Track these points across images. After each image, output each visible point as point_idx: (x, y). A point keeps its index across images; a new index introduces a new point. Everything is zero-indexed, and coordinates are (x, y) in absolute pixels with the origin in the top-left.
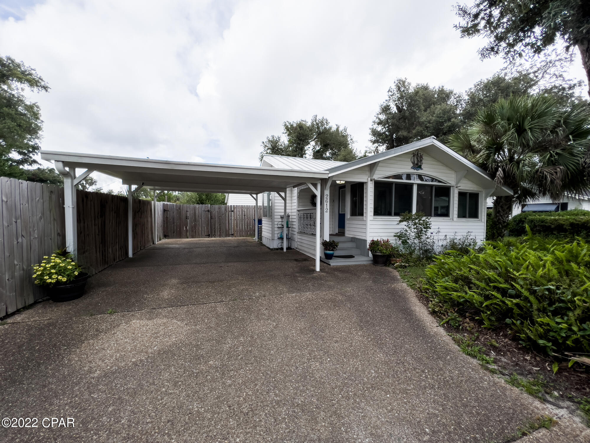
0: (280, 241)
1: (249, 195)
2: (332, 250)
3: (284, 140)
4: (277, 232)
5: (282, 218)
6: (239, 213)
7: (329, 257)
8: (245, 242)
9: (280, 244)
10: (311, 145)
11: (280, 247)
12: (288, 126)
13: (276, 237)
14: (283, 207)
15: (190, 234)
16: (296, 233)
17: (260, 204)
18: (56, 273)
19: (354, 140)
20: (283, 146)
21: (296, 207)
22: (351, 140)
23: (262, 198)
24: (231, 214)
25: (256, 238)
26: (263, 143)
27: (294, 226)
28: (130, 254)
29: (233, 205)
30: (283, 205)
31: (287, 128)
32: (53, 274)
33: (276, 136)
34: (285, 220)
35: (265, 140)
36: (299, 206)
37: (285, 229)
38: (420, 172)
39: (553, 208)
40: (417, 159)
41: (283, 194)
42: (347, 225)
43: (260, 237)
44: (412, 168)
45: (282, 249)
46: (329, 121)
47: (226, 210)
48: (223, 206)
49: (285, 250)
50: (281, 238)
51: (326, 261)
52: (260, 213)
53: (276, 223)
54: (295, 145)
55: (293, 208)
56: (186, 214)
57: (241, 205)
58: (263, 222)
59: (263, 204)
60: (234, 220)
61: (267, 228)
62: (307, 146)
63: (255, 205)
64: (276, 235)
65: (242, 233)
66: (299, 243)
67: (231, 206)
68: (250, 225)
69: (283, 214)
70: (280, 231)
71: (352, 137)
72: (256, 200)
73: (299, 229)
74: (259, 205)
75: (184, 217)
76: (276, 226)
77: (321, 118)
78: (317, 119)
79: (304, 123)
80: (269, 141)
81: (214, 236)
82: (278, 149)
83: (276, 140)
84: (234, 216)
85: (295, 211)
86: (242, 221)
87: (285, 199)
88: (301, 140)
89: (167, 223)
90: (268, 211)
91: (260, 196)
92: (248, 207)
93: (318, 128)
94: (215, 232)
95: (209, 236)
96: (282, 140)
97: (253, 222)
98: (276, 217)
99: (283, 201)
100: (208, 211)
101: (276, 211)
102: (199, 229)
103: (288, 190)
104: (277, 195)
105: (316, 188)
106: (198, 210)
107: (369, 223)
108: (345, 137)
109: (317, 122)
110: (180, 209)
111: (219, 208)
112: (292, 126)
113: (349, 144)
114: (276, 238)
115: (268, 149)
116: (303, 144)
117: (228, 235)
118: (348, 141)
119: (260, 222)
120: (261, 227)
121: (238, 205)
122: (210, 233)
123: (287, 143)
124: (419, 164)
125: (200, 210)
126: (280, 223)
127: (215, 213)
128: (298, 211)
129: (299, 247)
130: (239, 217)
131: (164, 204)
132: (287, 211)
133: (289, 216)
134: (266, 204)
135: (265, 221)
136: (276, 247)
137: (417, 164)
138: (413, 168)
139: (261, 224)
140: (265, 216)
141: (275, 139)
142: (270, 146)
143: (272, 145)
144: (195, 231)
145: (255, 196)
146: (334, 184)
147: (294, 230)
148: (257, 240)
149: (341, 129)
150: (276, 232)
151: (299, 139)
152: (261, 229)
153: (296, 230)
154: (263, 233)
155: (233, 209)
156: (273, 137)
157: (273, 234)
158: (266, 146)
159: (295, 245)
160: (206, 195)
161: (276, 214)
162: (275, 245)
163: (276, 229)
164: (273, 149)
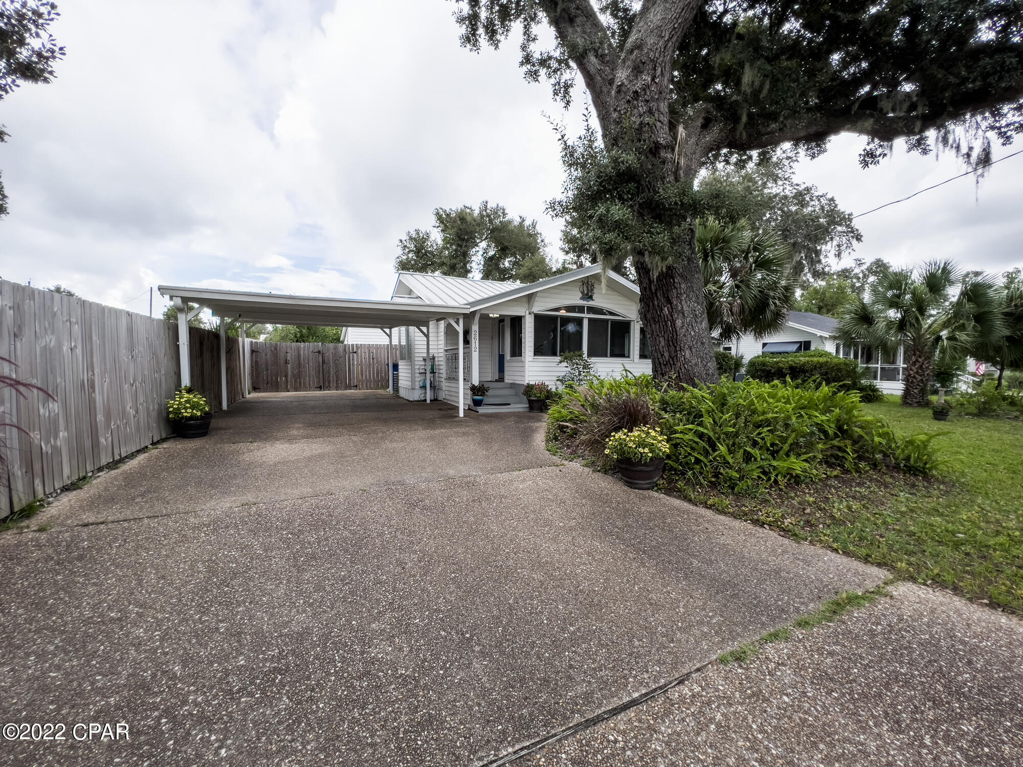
0: (423, 391)
1: (379, 330)
2: (481, 395)
3: (437, 237)
4: (419, 378)
5: (425, 360)
6: (365, 355)
7: (477, 403)
8: (375, 395)
9: (423, 395)
10: (481, 247)
11: (423, 399)
12: (442, 215)
13: (417, 385)
14: (425, 347)
15: (291, 386)
16: (443, 380)
17: (395, 342)
18: (190, 408)
19: (546, 241)
20: (435, 248)
21: (442, 346)
22: (542, 241)
23: (398, 335)
24: (353, 356)
25: (390, 389)
26: (401, 241)
27: (441, 371)
28: (225, 406)
29: (355, 343)
30: (425, 343)
31: (440, 218)
32: (187, 408)
33: (423, 229)
34: (429, 364)
35: (404, 237)
36: (446, 344)
37: (429, 375)
38: (591, 303)
39: (794, 348)
40: (587, 288)
41: (424, 329)
42: (506, 369)
43: (396, 388)
44: (580, 299)
45: (425, 400)
46: (506, 211)
47: (345, 350)
48: (340, 344)
49: (428, 401)
50: (424, 387)
51: (474, 408)
52: (396, 355)
53: (417, 367)
54: (454, 247)
55: (440, 347)
56: (286, 357)
57: (367, 343)
58: (400, 367)
59: (400, 342)
60: (357, 365)
61: (405, 375)
62: (474, 250)
63: (388, 343)
64: (417, 384)
65: (370, 385)
66: (446, 392)
67: (353, 345)
68: (381, 373)
69: (425, 355)
70: (422, 378)
71: (543, 237)
72: (390, 336)
73: (447, 374)
74: (393, 343)
75: (282, 361)
76: (417, 371)
77: (494, 206)
78: (488, 207)
79: (468, 211)
80: (411, 238)
81: (329, 388)
82: (426, 252)
83: (423, 238)
84: (357, 360)
85: (442, 351)
86: (370, 367)
87: (427, 336)
88: (463, 240)
89: (257, 370)
90: (407, 352)
91: (395, 331)
92: (378, 347)
93: (491, 221)
94: (329, 382)
95: (320, 388)
96: (432, 238)
97: (385, 368)
98: (416, 359)
99: (425, 339)
100: (319, 352)
101: (417, 351)
102: (305, 379)
103: (432, 324)
104: (417, 330)
105: (458, 325)
106: (304, 350)
107: (527, 364)
108: (534, 236)
109: (488, 211)
110: (276, 349)
111: (335, 348)
112: (448, 215)
113: (539, 248)
114: (417, 387)
115: (409, 252)
116: (466, 246)
117: (349, 387)
118: (537, 243)
119: (396, 367)
120: (397, 374)
121: (363, 343)
122: (322, 384)
123: (440, 242)
124: (590, 294)
125: (306, 352)
126: (423, 367)
127: (329, 355)
128: (446, 351)
129: (448, 397)
130: (366, 361)
131: (252, 342)
132: (430, 351)
133: (434, 358)
134: (404, 343)
135: (402, 366)
136: (416, 398)
137: (587, 294)
138: (582, 299)
139: (397, 370)
140: (402, 358)
141: (421, 235)
142: (412, 247)
143: (415, 246)
144: (300, 382)
145: (387, 331)
146: (484, 318)
147: (441, 376)
148: (392, 392)
149: (527, 223)
150: (417, 379)
151: (459, 237)
152: (398, 377)
153: (444, 376)
154: (400, 382)
155: (355, 350)
156: (417, 232)
157: (413, 380)
158: (405, 246)
159: (442, 396)
160: (308, 328)
161: (416, 355)
162: (416, 395)
163: (417, 375)
164: (418, 253)
